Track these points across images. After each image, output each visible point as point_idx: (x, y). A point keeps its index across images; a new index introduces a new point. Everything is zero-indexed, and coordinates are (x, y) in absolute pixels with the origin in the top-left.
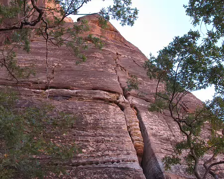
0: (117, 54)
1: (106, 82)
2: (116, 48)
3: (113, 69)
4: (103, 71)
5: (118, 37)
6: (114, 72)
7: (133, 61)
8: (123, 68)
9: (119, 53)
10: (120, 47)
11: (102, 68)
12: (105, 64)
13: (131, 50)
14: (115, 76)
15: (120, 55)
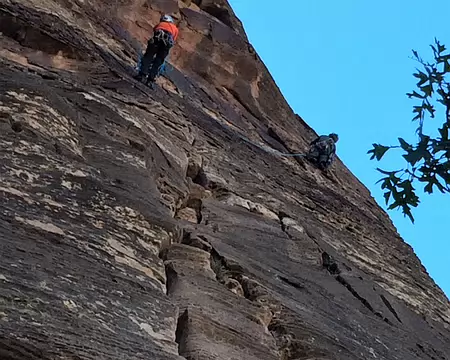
0: (198, 177)
1: (67, 317)
2: (191, 135)
3: (143, 253)
4: (56, 239)
5: (227, 56)
6: (151, 273)
7: (316, 259)
8: (236, 271)
9: (211, 175)
10: (229, 137)
11: (56, 216)
12: (85, 200)
13: (311, 183)
14: (155, 305)
15: (221, 192)
